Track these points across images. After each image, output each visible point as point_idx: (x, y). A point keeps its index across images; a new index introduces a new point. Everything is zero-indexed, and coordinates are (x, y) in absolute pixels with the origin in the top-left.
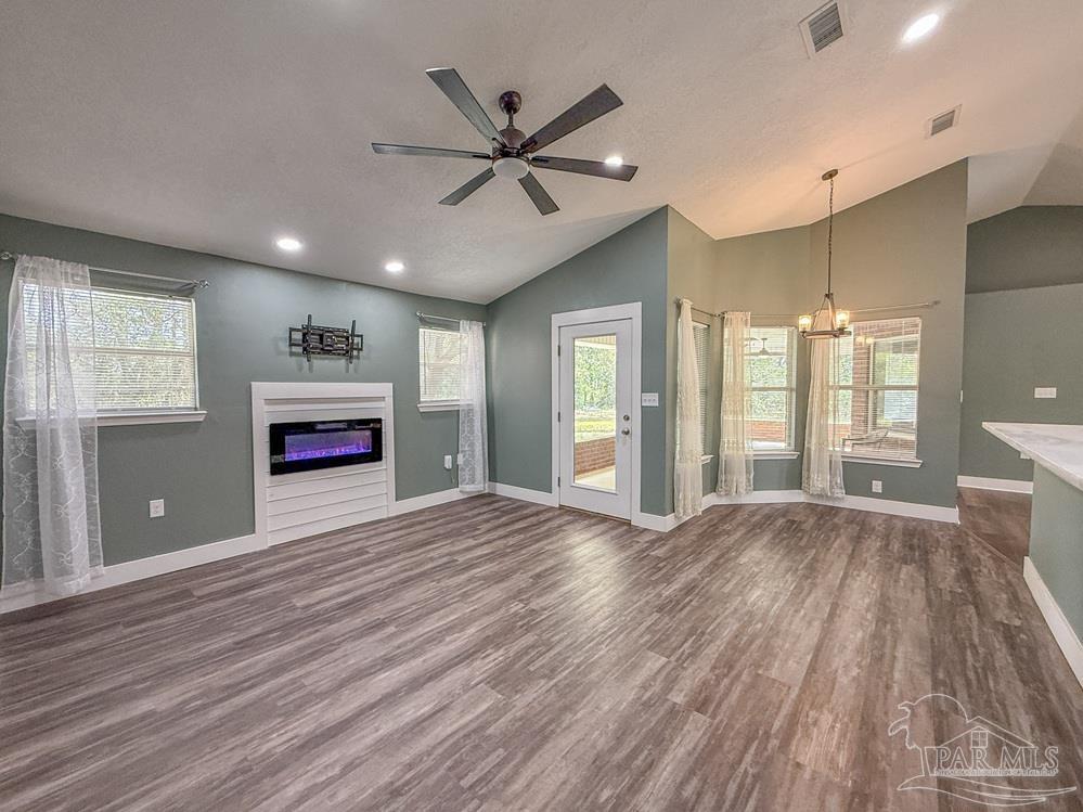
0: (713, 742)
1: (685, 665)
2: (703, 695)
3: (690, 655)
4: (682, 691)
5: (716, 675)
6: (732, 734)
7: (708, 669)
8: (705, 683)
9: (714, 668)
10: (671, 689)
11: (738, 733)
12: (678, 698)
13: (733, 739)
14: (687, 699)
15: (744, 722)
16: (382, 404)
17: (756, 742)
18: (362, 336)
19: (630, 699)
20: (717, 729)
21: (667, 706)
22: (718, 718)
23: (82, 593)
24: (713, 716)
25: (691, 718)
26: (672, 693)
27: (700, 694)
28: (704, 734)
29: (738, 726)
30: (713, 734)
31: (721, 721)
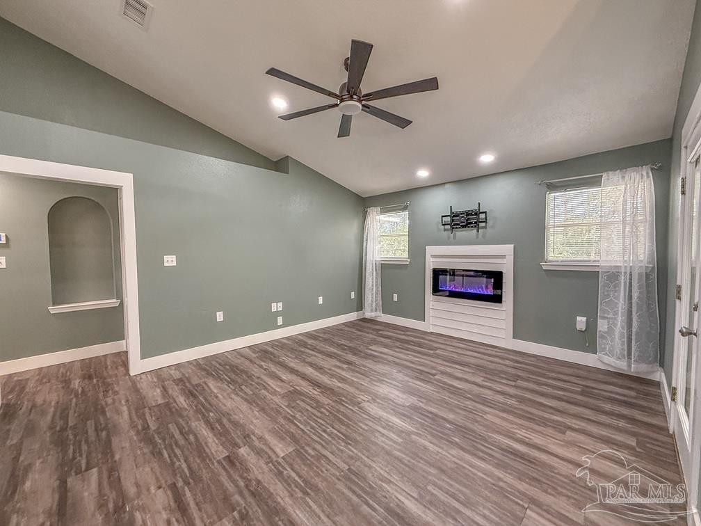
0: (204, 455)
1: (270, 465)
2: (238, 464)
3: (280, 473)
4: (249, 455)
5: (250, 480)
6: (202, 466)
7: (260, 478)
8: (248, 470)
9: (259, 482)
10: (252, 450)
11: (200, 469)
12: (243, 451)
13: (198, 465)
14: (240, 455)
15: (204, 477)
16: (505, 261)
17: (188, 475)
18: (485, 212)
19: (256, 431)
20: (210, 460)
21: (241, 444)
22: (216, 464)
23: (378, 320)
24: (219, 462)
25: (225, 451)
26: (248, 449)
27: (240, 463)
28: (212, 453)
29: (204, 470)
30: (208, 456)
31: (213, 464)
